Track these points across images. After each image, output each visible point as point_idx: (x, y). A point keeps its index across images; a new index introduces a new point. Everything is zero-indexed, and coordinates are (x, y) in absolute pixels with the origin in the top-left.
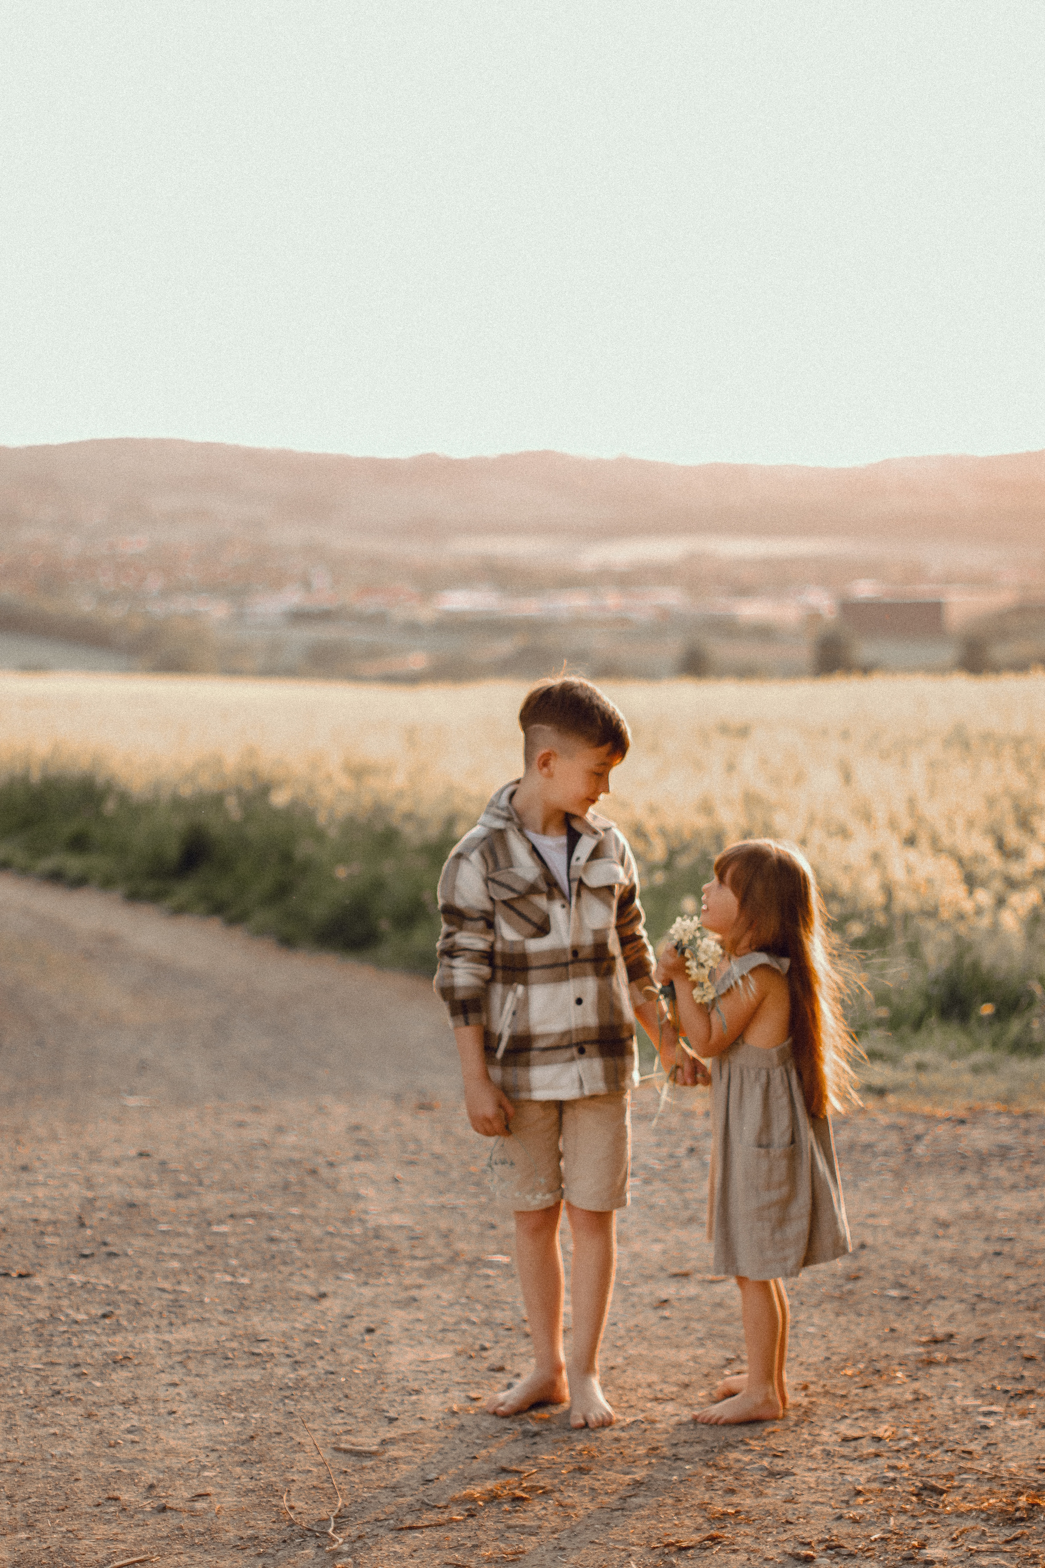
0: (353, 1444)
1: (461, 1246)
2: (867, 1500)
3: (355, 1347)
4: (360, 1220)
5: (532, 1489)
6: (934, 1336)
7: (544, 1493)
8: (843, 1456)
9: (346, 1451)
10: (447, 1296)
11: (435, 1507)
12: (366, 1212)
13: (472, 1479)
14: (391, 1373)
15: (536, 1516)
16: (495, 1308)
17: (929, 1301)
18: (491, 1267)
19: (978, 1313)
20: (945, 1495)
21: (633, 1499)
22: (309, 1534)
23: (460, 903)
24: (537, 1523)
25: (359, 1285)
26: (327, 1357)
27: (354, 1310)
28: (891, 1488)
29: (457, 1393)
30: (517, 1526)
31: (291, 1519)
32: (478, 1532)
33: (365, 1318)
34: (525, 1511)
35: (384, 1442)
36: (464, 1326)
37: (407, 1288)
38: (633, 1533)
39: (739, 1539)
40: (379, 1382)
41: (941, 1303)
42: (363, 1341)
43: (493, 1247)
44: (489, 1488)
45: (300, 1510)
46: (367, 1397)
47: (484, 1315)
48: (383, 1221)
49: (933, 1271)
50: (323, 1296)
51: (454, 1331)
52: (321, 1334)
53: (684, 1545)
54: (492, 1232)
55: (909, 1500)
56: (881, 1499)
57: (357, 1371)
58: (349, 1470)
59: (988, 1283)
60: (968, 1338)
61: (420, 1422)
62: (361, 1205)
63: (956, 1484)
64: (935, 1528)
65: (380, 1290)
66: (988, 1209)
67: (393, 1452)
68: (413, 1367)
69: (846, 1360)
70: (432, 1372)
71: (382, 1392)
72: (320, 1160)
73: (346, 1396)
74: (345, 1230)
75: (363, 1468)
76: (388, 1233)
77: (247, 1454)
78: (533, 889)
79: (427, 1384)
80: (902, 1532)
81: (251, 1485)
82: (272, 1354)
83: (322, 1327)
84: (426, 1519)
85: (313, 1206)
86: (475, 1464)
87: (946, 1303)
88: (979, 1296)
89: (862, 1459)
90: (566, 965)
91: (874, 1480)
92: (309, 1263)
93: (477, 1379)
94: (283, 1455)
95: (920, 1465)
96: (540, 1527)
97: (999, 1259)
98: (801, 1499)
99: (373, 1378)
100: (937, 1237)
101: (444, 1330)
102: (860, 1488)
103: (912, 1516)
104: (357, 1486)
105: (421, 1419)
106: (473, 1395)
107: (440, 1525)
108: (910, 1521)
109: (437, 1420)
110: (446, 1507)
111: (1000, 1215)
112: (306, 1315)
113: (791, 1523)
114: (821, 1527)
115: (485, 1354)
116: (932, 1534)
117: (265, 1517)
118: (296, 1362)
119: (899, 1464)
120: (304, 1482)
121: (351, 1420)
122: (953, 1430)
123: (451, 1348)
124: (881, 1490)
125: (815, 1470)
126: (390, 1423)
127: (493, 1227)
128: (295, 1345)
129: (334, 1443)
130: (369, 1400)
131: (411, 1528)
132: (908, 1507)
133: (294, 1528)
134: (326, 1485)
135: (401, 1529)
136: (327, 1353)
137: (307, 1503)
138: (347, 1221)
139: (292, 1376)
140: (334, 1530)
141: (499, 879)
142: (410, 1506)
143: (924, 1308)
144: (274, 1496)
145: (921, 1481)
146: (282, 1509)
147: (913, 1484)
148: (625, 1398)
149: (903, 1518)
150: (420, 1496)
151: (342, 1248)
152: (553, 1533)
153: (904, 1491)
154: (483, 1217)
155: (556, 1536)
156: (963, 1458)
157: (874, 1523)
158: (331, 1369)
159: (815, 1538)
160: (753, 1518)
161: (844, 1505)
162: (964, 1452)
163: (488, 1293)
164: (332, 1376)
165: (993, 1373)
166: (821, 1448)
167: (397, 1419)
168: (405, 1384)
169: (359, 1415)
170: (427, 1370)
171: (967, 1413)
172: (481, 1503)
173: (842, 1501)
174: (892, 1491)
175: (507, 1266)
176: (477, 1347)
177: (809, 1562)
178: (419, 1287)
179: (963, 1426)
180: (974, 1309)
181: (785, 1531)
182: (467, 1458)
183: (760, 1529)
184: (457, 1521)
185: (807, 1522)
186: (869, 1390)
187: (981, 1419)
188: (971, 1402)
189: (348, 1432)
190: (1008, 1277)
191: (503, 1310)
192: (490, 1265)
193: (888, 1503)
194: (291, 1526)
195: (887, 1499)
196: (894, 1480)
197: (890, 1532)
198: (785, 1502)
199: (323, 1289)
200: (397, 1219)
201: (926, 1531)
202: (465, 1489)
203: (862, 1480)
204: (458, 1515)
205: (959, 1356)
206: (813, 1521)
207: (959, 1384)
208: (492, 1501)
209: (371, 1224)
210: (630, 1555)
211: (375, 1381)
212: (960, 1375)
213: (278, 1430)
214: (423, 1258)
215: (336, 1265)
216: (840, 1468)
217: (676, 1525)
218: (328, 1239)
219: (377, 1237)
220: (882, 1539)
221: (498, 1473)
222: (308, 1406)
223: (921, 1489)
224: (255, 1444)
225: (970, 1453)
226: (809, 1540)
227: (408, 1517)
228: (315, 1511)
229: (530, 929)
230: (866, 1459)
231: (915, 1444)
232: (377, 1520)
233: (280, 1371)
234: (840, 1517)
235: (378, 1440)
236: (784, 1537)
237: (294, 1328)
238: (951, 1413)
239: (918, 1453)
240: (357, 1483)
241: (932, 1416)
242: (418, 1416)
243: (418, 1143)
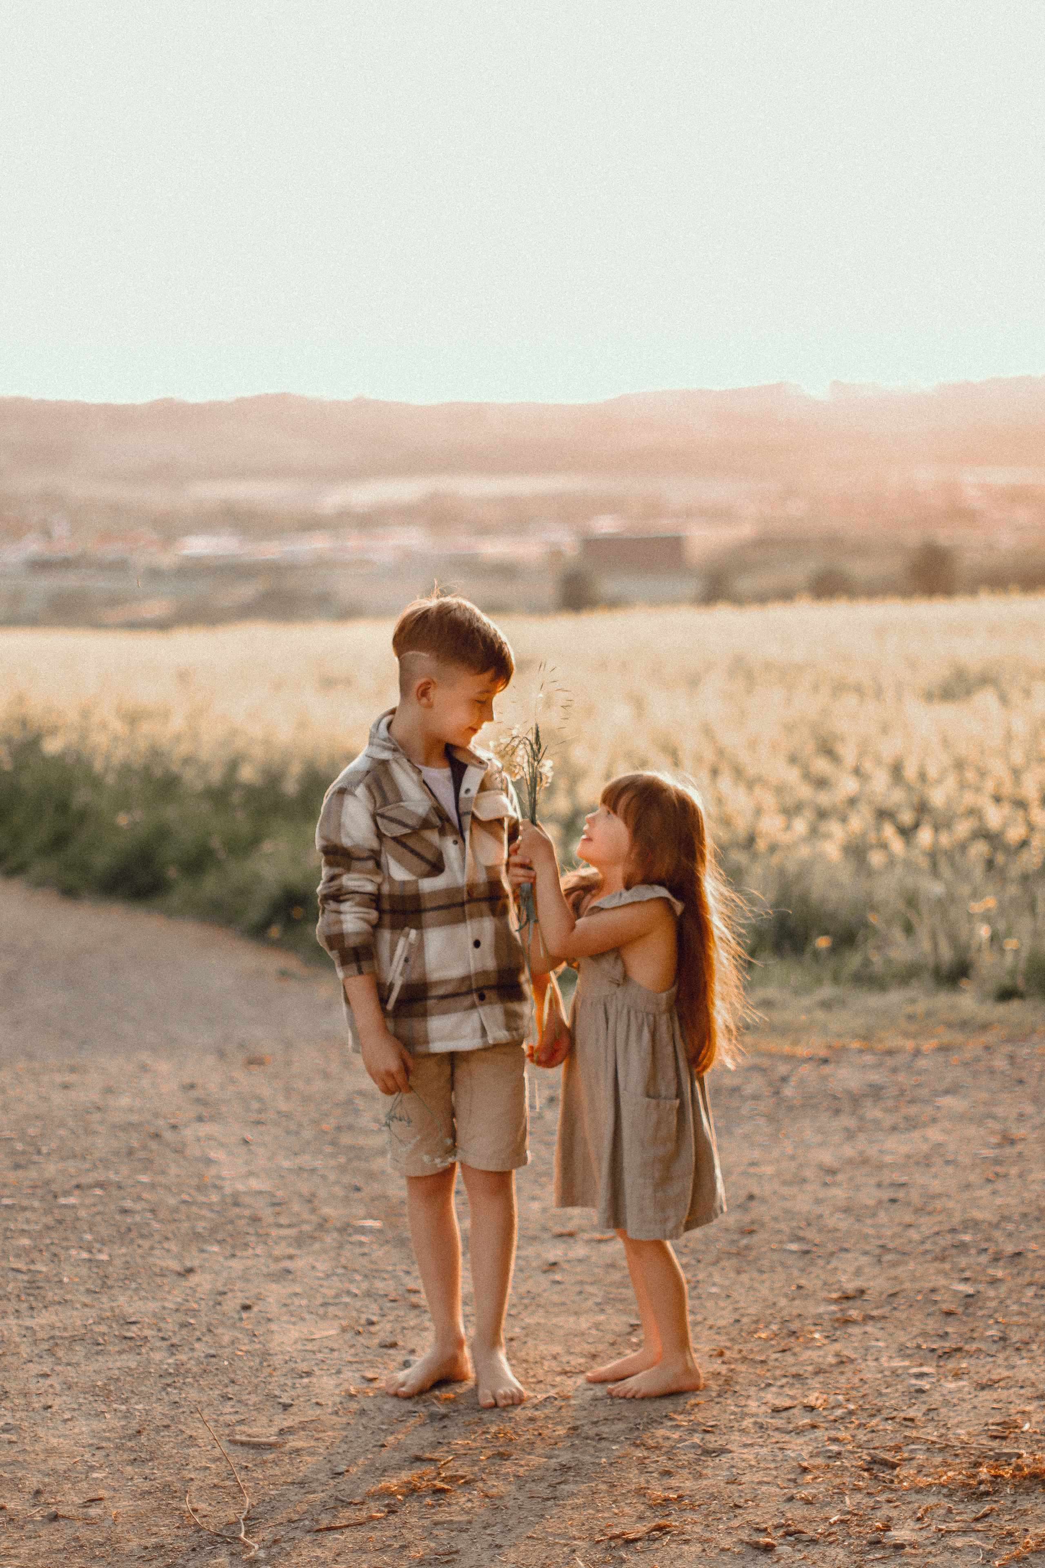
0: (249, 1436)
1: (326, 1211)
2: (816, 1478)
3: (233, 1326)
4: (215, 1186)
5: (452, 1479)
6: (844, 1292)
7: (466, 1483)
8: (777, 1429)
9: (243, 1444)
10: (323, 1266)
11: (351, 1503)
12: (220, 1177)
13: (385, 1470)
14: (276, 1354)
15: (463, 1509)
16: (374, 1277)
17: (832, 1254)
18: (363, 1233)
19: (885, 1265)
20: (898, 1469)
21: (563, 1486)
22: (219, 1539)
23: (346, 842)
24: (465, 1518)
25: (226, 1258)
26: (204, 1339)
27: (225, 1285)
28: (838, 1463)
29: (351, 1374)
30: (444, 1523)
31: (196, 1524)
32: (404, 1531)
33: (239, 1294)
34: (449, 1504)
35: (281, 1432)
36: (346, 1299)
37: (277, 1259)
38: (572, 1525)
39: (688, 1527)
40: (265, 1364)
41: (844, 1256)
42: (241, 1319)
43: (362, 1212)
44: (406, 1479)
45: (205, 1513)
46: (256, 1381)
47: (365, 1285)
48: (240, 1187)
49: (830, 1222)
50: (190, 1271)
51: (336, 1304)
52: (195, 1313)
53: (631, 1536)
54: (357, 1195)
55: (860, 1475)
56: (829, 1475)
57: (240, 1353)
58: (250, 1465)
59: (889, 1232)
60: (881, 1293)
61: (316, 1408)
62: (214, 1170)
63: (906, 1455)
64: (896, 1507)
65: (249, 1263)
67: (295, 1442)
68: (300, 1346)
69: (757, 1322)
70: (320, 1352)
71: (271, 1375)
72: (160, 1121)
73: (233, 1382)
74: (201, 1199)
75: (265, 1462)
76: (246, 1200)
77: (135, 1451)
78: (426, 824)
79: (317, 1364)
80: (861, 1513)
81: (146, 1486)
82: (146, 1337)
83: (195, 1306)
84: (344, 1517)
85: (163, 1173)
86: (385, 1453)
87: (850, 1256)
88: (883, 1247)
89: (799, 1431)
90: (462, 904)
91: (818, 1455)
92: (170, 1235)
93: (370, 1357)
94: (176, 1451)
95: (862, 1436)
96: (470, 1522)
97: (895, 1206)
98: (744, 1479)
99: (258, 1360)
100: (826, 1185)
101: (324, 1304)
102: (805, 1464)
103: (868, 1493)
104: (261, 1483)
105: (317, 1404)
106: (370, 1375)
107: (360, 1524)
108: (868, 1499)
109: (335, 1404)
110: (363, 1503)
112: (176, 1292)
113: (740, 1507)
114: (772, 1510)
115: (373, 1329)
116: (894, 1514)
117: (167, 1522)
118: (173, 1345)
119: (841, 1435)
120: (203, 1481)
121: (243, 1409)
122: (886, 1395)
123: (336, 1324)
124: (828, 1466)
125: (752, 1445)
126: (285, 1410)
127: (358, 1189)
128: (170, 1326)
129: (228, 1435)
130: (256, 1386)
131: (329, 1529)
132: (861, 1483)
133: (201, 1533)
134: (228, 1483)
135: (319, 1531)
136: (203, 1335)
137: (210, 1504)
138: (201, 1188)
139: (170, 1361)
140: (247, 1533)
141: (389, 814)
142: (324, 1504)
143: (828, 1262)
144: (173, 1498)
145: (869, 1454)
146: (185, 1512)
147: (860, 1457)
148: (531, 1373)
149: (858, 1497)
150: (332, 1492)
151: (201, 1217)
152: (485, 1528)
153: (852, 1466)
154: (347, 1179)
155: (488, 1532)
156: (907, 1426)
157: (829, 1504)
158: (212, 1352)
159: (770, 1523)
160: (697, 1503)
161: (792, 1485)
162: (905, 1419)
163: (364, 1261)
164: (213, 1360)
165: (915, 1331)
166: (752, 1420)
167: (291, 1405)
168: (294, 1365)
169: (250, 1402)
170: (315, 1349)
171: (898, 1376)
172: (400, 1497)
173: (789, 1480)
174: (840, 1467)
175: (380, 1231)
176: (363, 1321)
177: (770, 1550)
178: (291, 1257)
179: (897, 1390)
180: (880, 1261)
181: (735, 1516)
182: (375, 1446)
183: (707, 1515)
184: (378, 1519)
185: (757, 1505)
186: (788, 1353)
187: (914, 1381)
188: (898, 1363)
189: (241, 1422)
190: (909, 1226)
191: (385, 1279)
192: (363, 1230)
193: (838, 1481)
194: (198, 1531)
195: (836, 1476)
196: (839, 1453)
197: (848, 1512)
198: (727, 1483)
199: (188, 1264)
200: (255, 1184)
201: (886, 1511)
202: (379, 1482)
203: (805, 1455)
204: (377, 1512)
205: (875, 1313)
206: (761, 1504)
207: (881, 1344)
208: (412, 1495)
209: (228, 1190)
210: (574, 1551)
211: (261, 1363)
212: (880, 1334)
213: (166, 1422)
214: (289, 1226)
215: (197, 1236)
216: (777, 1442)
217: (616, 1514)
218: (183, 1208)
219: (236, 1204)
220: (842, 1521)
221: (413, 1462)
222: (193, 1394)
223: (870, 1463)
224: (143, 1439)
225: (912, 1420)
226: (763, 1526)
227: (323, 1515)
228: (221, 1514)
229: (424, 867)
230: (802, 1431)
231: (851, 1413)
232: (290, 1521)
233: (157, 1356)
234: (791, 1499)
235: (275, 1429)
236: (735, 1523)
237: (164, 1308)
238: (880, 1376)
239: (857, 1422)
240: (261, 1480)
241: (862, 1380)
242: (314, 1401)
243: (260, 1099)
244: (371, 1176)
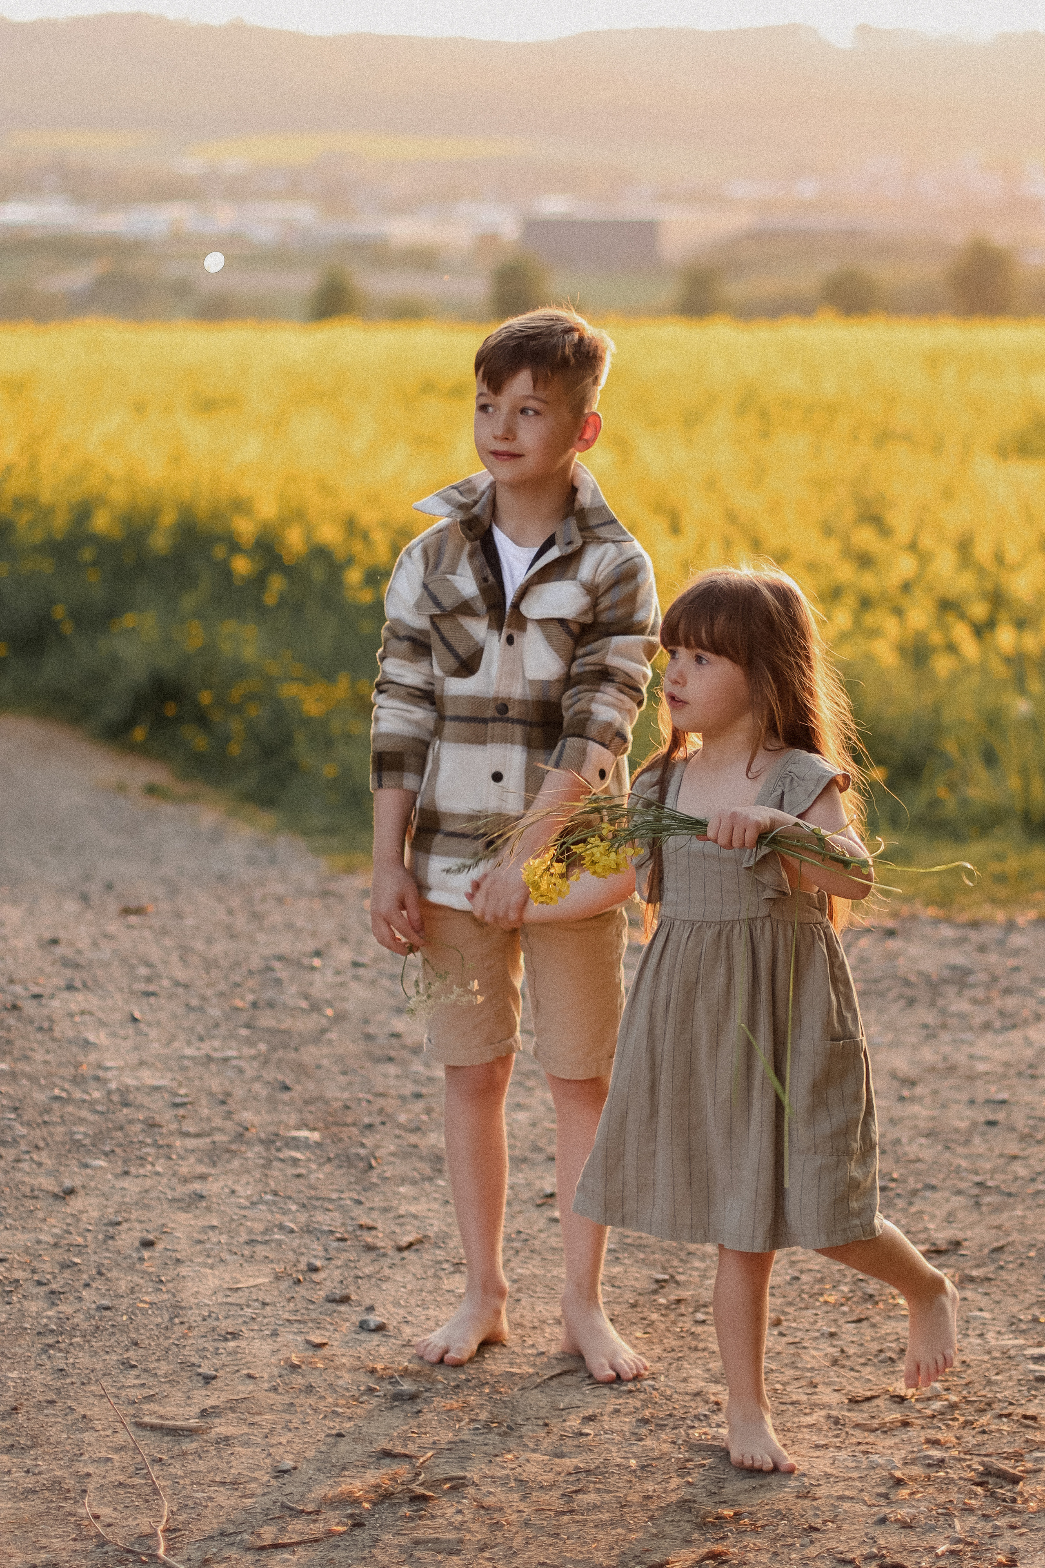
0: (161, 1417)
1: (247, 1116)
2: (913, 1493)
3: (132, 1268)
4: (97, 1079)
5: (435, 1484)
6: (934, 1244)
7: (452, 1488)
8: (857, 1426)
9: (153, 1428)
10: (246, 1190)
11: (302, 1511)
12: (100, 1066)
13: (344, 1468)
14: (191, 1308)
15: (451, 1524)
16: (315, 1208)
17: (914, 1193)
18: (297, 1148)
19: (984, 1209)
20: (1021, 1483)
21: (580, 1496)
22: (131, 1558)
24: (453, 1536)
25: (116, 1176)
26: (94, 1285)
27: (118, 1212)
28: (942, 1474)
29: (291, 1336)
30: (428, 1542)
31: (98, 1535)
32: (374, 1551)
33: (138, 1226)
34: (433, 1517)
35: (204, 1413)
36: (279, 1236)
37: (185, 1180)
38: (596, 1549)
39: (751, 1555)
40: (177, 1321)
41: (928, 1194)
42: (141, 1259)
43: (293, 1119)
44: (373, 1481)
45: (110, 1521)
46: (166, 1344)
47: (303, 1218)
48: (131, 1082)
49: (912, 1150)
50: (71, 1192)
51: (266, 1242)
52: (80, 1249)
54: (286, 1096)
55: (971, 1492)
56: (931, 1490)
57: (142, 1305)
58: (164, 1457)
59: (988, 1166)
60: (981, 1248)
61: (248, 1381)
62: (93, 1057)
63: (1029, 1465)
64: (1021, 1535)
65: (149, 1183)
66: (960, 1058)
67: (221, 1428)
68: (221, 1299)
69: (821, 1280)
70: (248, 1306)
71: (185, 1336)
72: (18, 989)
73: (136, 1344)
74: (78, 1095)
75: (184, 1454)
76: (140, 1098)
77: (12, 1435)
78: (466, 607)
79: (245, 1322)
80: (976, 1541)
81: (29, 1482)
82: (17, 1281)
83: (80, 1240)
84: (294, 1531)
85: (26, 1058)
86: (344, 1446)
87: (938, 1195)
88: (980, 1184)
89: (886, 1430)
91: (914, 1462)
92: (41, 1144)
93: (314, 1315)
94: (64, 1436)
95: (971, 1438)
96: (461, 1541)
97: (995, 1130)
98: (820, 1492)
99: (166, 1317)
100: (902, 1099)
101: (251, 1242)
102: (898, 1474)
103: (984, 1515)
104: (182, 1482)
105: (249, 1376)
106: (318, 1340)
107: (316, 1541)
108: (984, 1523)
109: (272, 1377)
110: (317, 1512)
111: (981, 1067)
112: (52, 1221)
113: (816, 1530)
114: (861, 1534)
115: (316, 1277)
116: (1020, 1544)
117: (60, 1531)
118: (53, 1292)
119: (943, 1436)
120: (104, 1477)
121: (151, 1381)
122: (996, 1383)
123: (267, 1269)
124: (929, 1477)
125: (826, 1446)
126: (208, 1383)
127: (287, 1088)
128: (47, 1267)
129: (134, 1416)
130: (167, 1350)
131: (276, 1546)
132: (973, 1502)
133: (106, 1548)
134: (137, 1481)
135: (263, 1548)
136: (93, 1279)
137: (115, 1509)
138: (78, 1080)
139: (50, 1313)
140: (168, 1550)
141: (431, 586)
142: (266, 1512)
143: (911, 1204)
144: (66, 1499)
145: (982, 1463)
146: (82, 1519)
147: (969, 1466)
148: (530, 1342)
149: (971, 1520)
150: (276, 1495)
151: (82, 1121)
152: (482, 1550)
153: (960, 1478)
154: (270, 1074)
155: (487, 1555)
156: (1028, 1427)
157: (933, 1528)
158: (106, 1302)
159: (858, 1553)
160: (760, 1523)
161: (882, 1502)
162: (1025, 1417)
163: (300, 1184)
164: (108, 1313)
165: (1029, 1298)
166: (824, 1413)
167: (215, 1377)
168: (216, 1323)
169: (160, 1373)
170: (243, 1301)
171: (1010, 1357)
172: (367, 1505)
173: (879, 1495)
174: (945, 1479)
175: (318, 1145)
176: (303, 1266)
178: (203, 1177)
179: (1010, 1378)
180: (978, 1204)
181: (812, 1542)
182: (328, 1435)
183: (775, 1540)
184: (341, 1534)
185: (839, 1528)
186: (865, 1324)
187: (1032, 1367)
188: (1009, 1341)
189: (149, 1399)
190: (1015, 1158)
191: (328, 1210)
192: (295, 1143)
193: (942, 1498)
194: (102, 1545)
195: (941, 1491)
196: (942, 1461)
197: (959, 1541)
198: (798, 1497)
199: (68, 1183)
200: (148, 1077)
201: (1009, 1540)
202: (338, 1484)
203: (897, 1461)
204: (338, 1524)
205: (974, 1273)
206: (845, 1526)
207: (986, 1315)
208: (382, 1502)
209: (113, 1086)
211: (171, 1319)
212: (984, 1302)
213: (52, 1396)
214: (198, 1135)
215: (79, 1145)
216: (859, 1443)
217: (655, 1535)
218: (56, 1106)
219: (126, 1104)
220: (952, 1552)
221: (379, 1459)
222: (84, 1359)
223: (982, 1474)
224: (21, 1418)
225: (1034, 1418)
226: (851, 1556)
227: (266, 1528)
228: (131, 1522)
230: (891, 1429)
231: (953, 1406)
232: (222, 1534)
233: (33, 1307)
234: (883, 1521)
235: (196, 1410)
236: (813, 1551)
237: (39, 1242)
238: (986, 1358)
239: (962, 1419)
240: (181, 1477)
241: (964, 1362)
242: (246, 1372)
243: (149, 965)
244: (301, 1069)
